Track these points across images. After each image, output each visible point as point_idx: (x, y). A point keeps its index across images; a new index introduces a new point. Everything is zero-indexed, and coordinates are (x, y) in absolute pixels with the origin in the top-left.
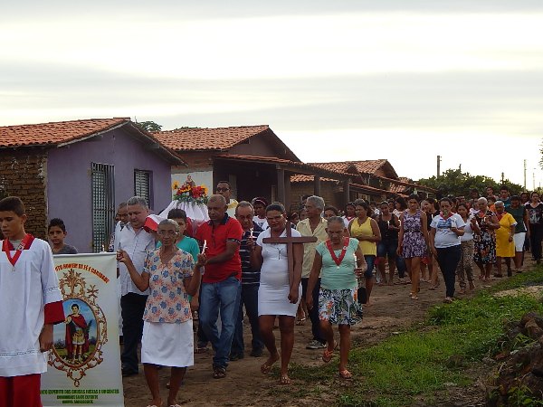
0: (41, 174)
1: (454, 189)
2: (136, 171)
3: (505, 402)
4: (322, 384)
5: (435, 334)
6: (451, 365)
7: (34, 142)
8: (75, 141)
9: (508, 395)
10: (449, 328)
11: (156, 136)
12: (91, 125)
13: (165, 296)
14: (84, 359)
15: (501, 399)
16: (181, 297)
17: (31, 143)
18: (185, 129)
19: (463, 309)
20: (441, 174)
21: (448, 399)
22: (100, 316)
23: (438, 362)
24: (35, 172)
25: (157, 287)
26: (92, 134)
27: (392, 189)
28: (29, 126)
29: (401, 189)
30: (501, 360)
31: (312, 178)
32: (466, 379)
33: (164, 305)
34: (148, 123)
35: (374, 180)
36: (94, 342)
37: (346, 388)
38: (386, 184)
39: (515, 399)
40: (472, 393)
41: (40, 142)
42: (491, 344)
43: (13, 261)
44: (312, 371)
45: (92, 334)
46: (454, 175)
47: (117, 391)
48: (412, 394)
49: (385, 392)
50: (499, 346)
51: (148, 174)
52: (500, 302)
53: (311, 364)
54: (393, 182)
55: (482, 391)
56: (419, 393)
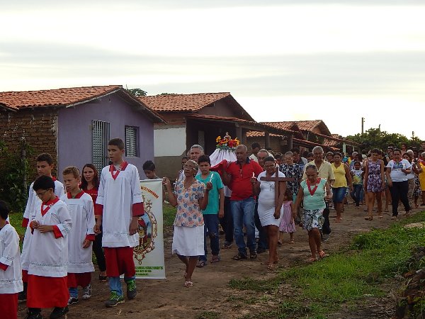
0: (54, 128)
1: (375, 144)
2: (126, 127)
3: (411, 309)
4: (269, 293)
5: (357, 257)
6: (369, 281)
7: (48, 103)
8: (79, 103)
9: (413, 304)
10: (369, 252)
11: (142, 100)
12: (92, 91)
13: (186, 210)
14: (144, 247)
15: (408, 307)
16: (197, 211)
17: (45, 105)
18: (165, 95)
19: (380, 237)
20: (364, 132)
21: (367, 306)
22: (153, 219)
23: (359, 278)
24: (48, 127)
25: (181, 204)
26: (92, 98)
27: (326, 143)
28: (44, 91)
29: (333, 143)
30: (409, 277)
31: (263, 134)
32: (381, 291)
33: (185, 215)
34: (136, 90)
35: (312, 136)
36: (150, 236)
37: (288, 297)
38: (321, 139)
39: (419, 307)
40: (386, 303)
41: (53, 103)
42: (401, 265)
43: (115, 177)
44: (261, 283)
45: (149, 231)
46: (374, 133)
47: (162, 268)
48: (338, 302)
49: (318, 300)
50: (408, 266)
51: (136, 130)
52: (408, 232)
53: (260, 278)
54: (327, 138)
55: (394, 301)
56: (344, 302)
